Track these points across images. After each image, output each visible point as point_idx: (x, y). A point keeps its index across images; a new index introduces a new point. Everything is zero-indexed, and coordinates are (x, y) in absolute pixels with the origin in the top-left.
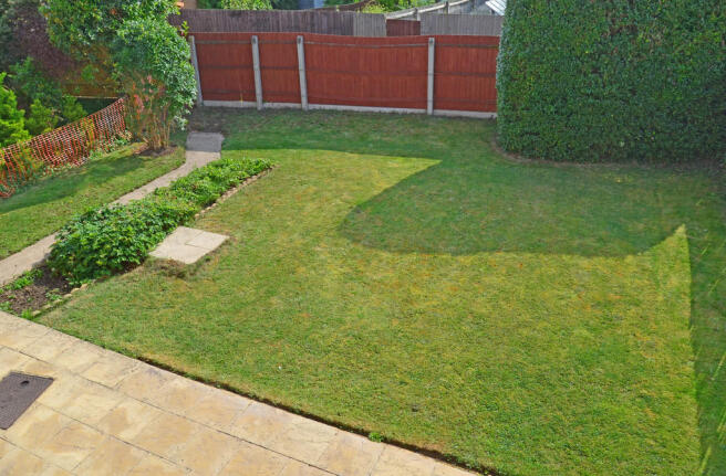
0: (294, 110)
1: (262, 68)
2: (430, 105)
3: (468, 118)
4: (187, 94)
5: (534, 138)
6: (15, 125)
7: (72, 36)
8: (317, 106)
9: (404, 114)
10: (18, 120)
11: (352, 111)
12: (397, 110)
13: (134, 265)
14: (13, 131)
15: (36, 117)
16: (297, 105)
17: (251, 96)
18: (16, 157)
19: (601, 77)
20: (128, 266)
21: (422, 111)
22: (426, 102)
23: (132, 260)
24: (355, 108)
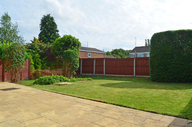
0: (102, 76)
1: (96, 66)
2: (134, 74)
3: (144, 77)
4: (76, 66)
5: (159, 76)
6: (39, 66)
7: (55, 51)
8: (107, 75)
9: (128, 77)
10: (40, 65)
11: (115, 76)
12: (126, 76)
13: (50, 84)
14: (38, 67)
15: (44, 67)
16: (103, 75)
17: (92, 73)
18: (37, 73)
19: (175, 59)
20: (49, 84)
21: (133, 76)
22: (133, 74)
23: (50, 83)
24: (116, 75)
